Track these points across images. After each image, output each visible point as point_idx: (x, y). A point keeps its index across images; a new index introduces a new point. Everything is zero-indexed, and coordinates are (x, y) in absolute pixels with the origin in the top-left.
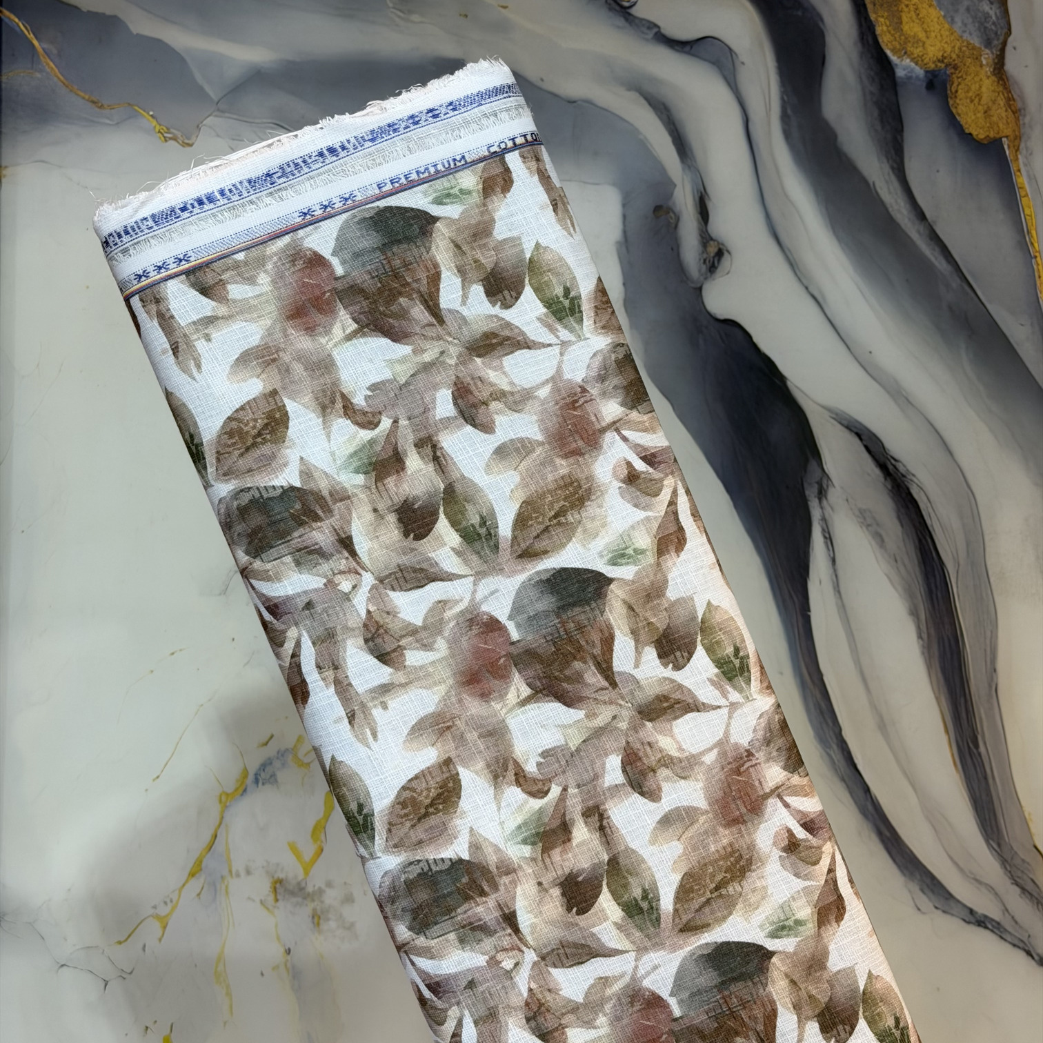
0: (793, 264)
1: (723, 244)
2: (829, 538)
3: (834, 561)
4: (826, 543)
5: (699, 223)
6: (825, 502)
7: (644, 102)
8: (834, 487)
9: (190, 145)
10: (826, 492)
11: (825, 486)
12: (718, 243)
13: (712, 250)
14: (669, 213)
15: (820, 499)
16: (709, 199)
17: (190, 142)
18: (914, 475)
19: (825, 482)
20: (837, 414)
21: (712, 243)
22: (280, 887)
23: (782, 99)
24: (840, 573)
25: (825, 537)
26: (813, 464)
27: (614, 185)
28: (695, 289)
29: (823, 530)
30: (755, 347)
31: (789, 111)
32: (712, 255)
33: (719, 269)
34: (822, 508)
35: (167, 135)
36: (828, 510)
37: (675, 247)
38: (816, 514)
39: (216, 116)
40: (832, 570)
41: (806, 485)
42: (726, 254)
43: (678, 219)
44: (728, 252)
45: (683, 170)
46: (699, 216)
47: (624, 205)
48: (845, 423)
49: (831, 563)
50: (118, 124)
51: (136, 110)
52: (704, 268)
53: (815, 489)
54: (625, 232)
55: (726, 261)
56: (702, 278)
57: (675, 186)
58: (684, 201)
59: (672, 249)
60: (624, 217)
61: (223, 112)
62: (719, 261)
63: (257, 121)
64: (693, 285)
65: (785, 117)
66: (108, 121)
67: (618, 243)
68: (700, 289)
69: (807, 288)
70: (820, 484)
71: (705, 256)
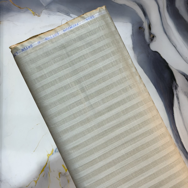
0: (169, 39)
1: (154, 35)
2: (178, 98)
3: (179, 103)
4: (177, 99)
5: (149, 31)
6: (177, 90)
7: (137, 4)
8: (179, 87)
9: (40, 16)
10: (177, 88)
11: (177, 87)
12: (153, 35)
13: (152, 36)
14: (142, 28)
15: (176, 90)
16: (151, 25)
17: (40, 15)
19: (177, 86)
20: (179, 71)
21: (152, 35)
22: (60, 174)
23: (167, 3)
24: (180, 106)
25: (177, 98)
26: (174, 82)
27: (130, 22)
28: (148, 45)
29: (177, 96)
30: (161, 57)
31: (168, 6)
32: (152, 37)
33: (153, 40)
34: (176, 92)
35: (35, 14)
36: (178, 92)
37: (144, 36)
38: (175, 93)
39: (45, 10)
40: (178, 105)
41: (173, 87)
42: (155, 37)
43: (144, 30)
44: (155, 36)
45: (145, 19)
46: (149, 29)
47: (133, 27)
48: (181, 73)
49: (178, 104)
50: (24, 12)
51: (28, 9)
52: (150, 40)
53: (175, 87)
54: (133, 33)
55: (155, 38)
56: (149, 43)
57: (143, 22)
58: (146, 26)
59: (143, 36)
60: (133, 29)
61: (47, 9)
62: (153, 38)
63: (54, 11)
64: (148, 44)
65: (167, 7)
66: (22, 11)
67: (131, 35)
68: (149, 45)
69: (172, 44)
70: (176, 86)
71: (150, 37)
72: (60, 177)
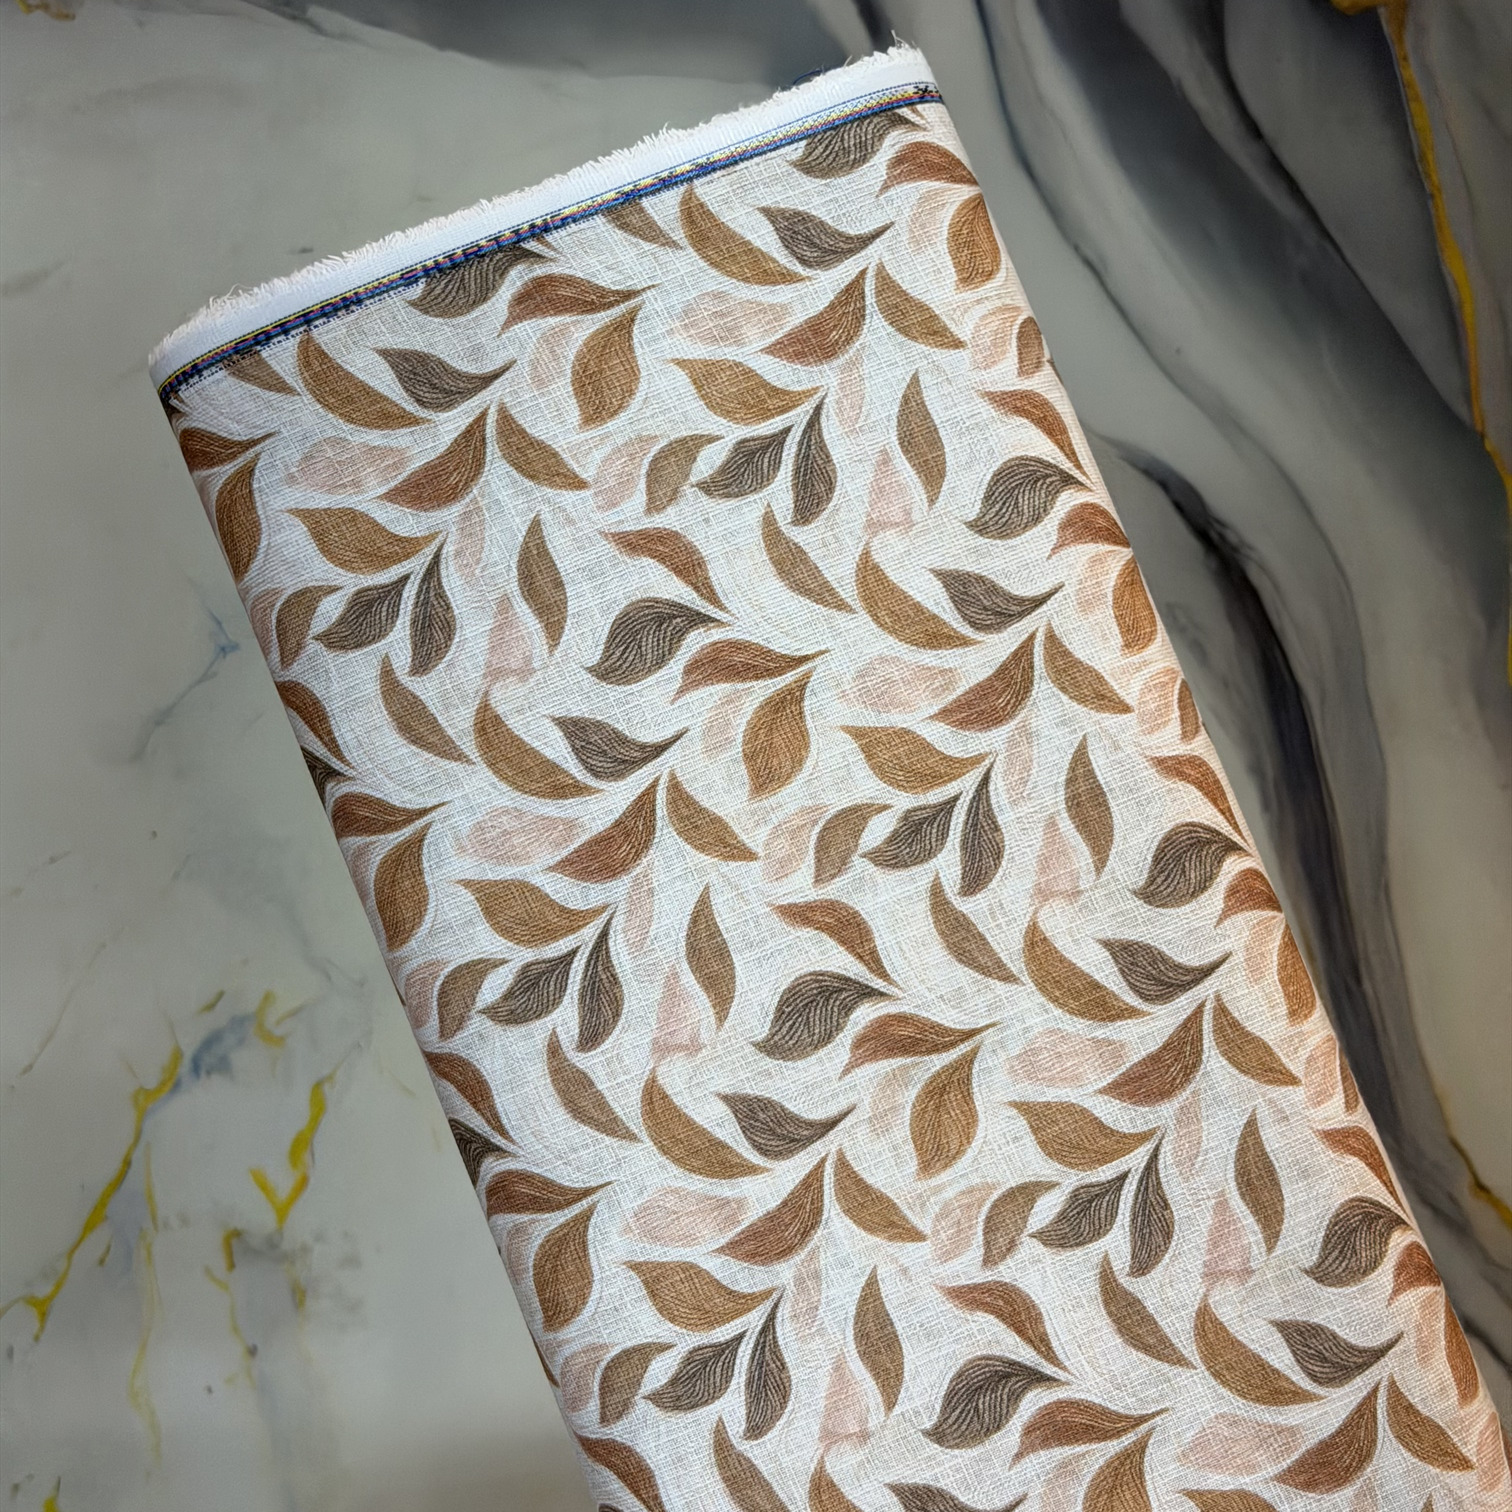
0: (1054, 209)
9: (70, 17)
17: (69, 12)
18: (1250, 548)
20: (1128, 451)
22: (235, 1244)
35: (31, 2)
48: (1143, 466)
69: (1076, 248)
72: (232, 1266)
